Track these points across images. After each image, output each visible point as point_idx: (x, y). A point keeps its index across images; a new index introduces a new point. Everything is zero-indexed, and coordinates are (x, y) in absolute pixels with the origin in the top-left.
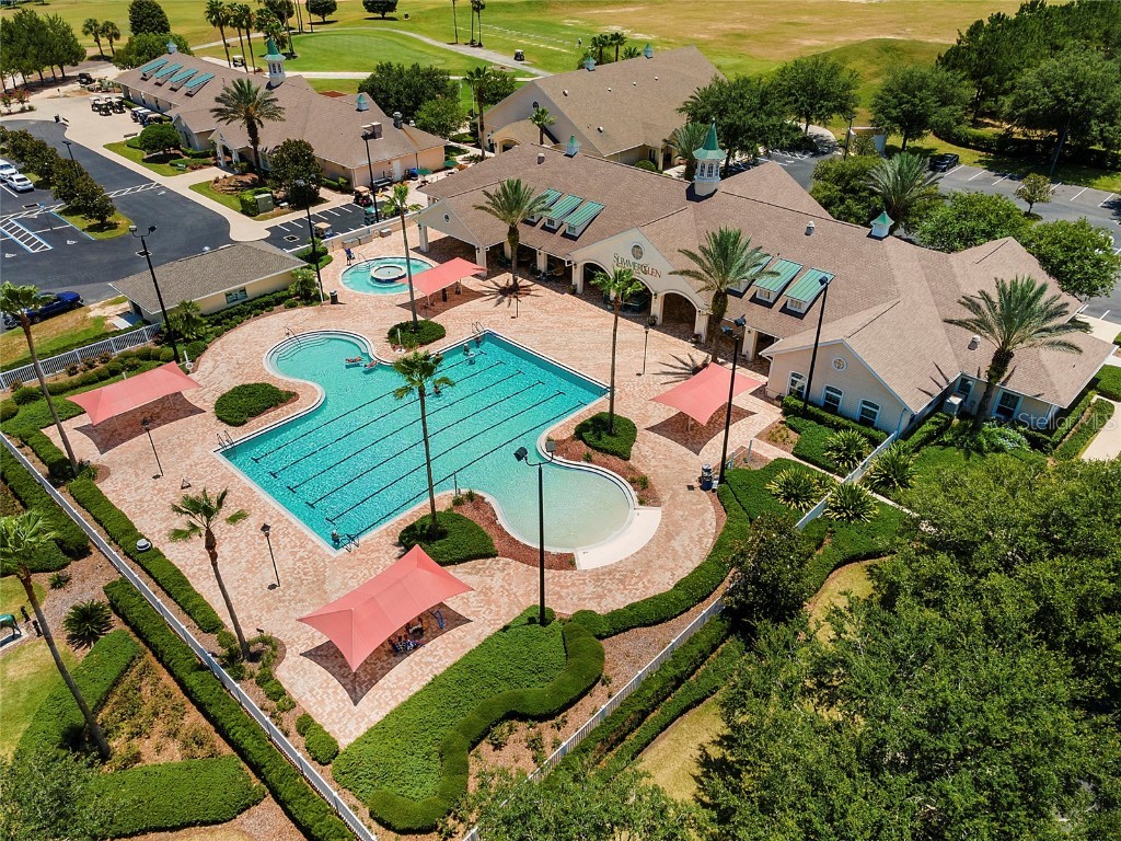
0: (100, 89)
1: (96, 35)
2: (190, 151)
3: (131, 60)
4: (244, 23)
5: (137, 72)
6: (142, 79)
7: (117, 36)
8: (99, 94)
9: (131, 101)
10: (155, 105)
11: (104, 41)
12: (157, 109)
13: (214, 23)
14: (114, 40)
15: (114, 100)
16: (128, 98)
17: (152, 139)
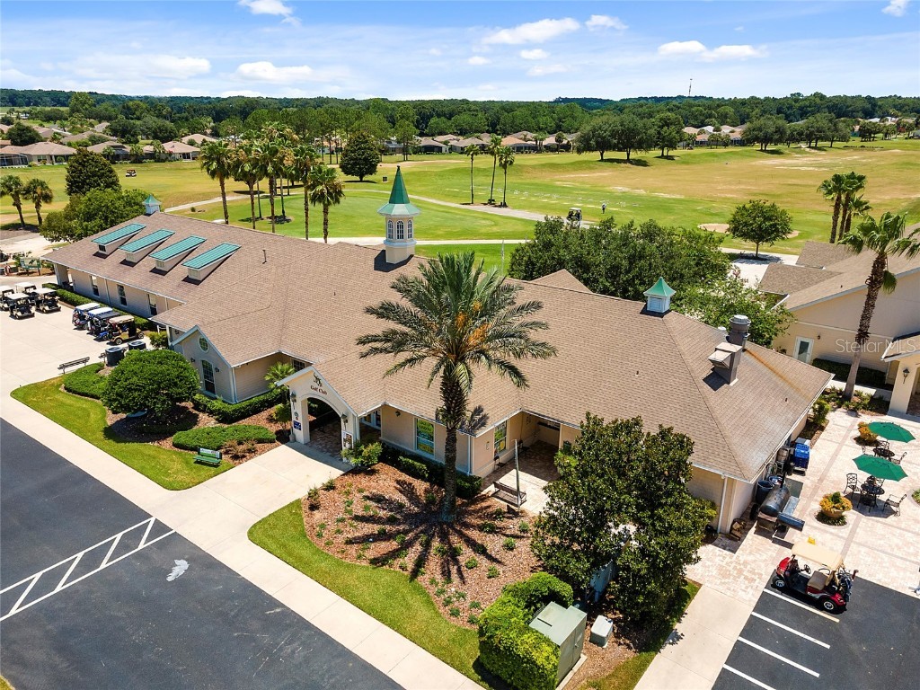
0: (15, 270)
1: (16, 197)
2: (217, 404)
3: (70, 228)
4: (270, 169)
5: (90, 244)
6: (97, 255)
7: (48, 198)
8: (14, 278)
9: (71, 289)
10: (117, 297)
11: (28, 206)
12: (121, 304)
13: (213, 174)
14: (43, 204)
15: (41, 291)
16: (64, 284)
17: (139, 389)
